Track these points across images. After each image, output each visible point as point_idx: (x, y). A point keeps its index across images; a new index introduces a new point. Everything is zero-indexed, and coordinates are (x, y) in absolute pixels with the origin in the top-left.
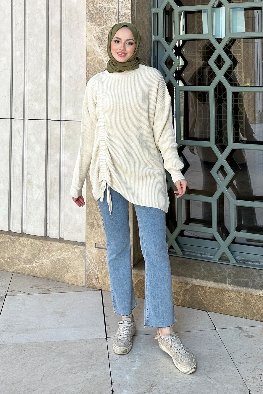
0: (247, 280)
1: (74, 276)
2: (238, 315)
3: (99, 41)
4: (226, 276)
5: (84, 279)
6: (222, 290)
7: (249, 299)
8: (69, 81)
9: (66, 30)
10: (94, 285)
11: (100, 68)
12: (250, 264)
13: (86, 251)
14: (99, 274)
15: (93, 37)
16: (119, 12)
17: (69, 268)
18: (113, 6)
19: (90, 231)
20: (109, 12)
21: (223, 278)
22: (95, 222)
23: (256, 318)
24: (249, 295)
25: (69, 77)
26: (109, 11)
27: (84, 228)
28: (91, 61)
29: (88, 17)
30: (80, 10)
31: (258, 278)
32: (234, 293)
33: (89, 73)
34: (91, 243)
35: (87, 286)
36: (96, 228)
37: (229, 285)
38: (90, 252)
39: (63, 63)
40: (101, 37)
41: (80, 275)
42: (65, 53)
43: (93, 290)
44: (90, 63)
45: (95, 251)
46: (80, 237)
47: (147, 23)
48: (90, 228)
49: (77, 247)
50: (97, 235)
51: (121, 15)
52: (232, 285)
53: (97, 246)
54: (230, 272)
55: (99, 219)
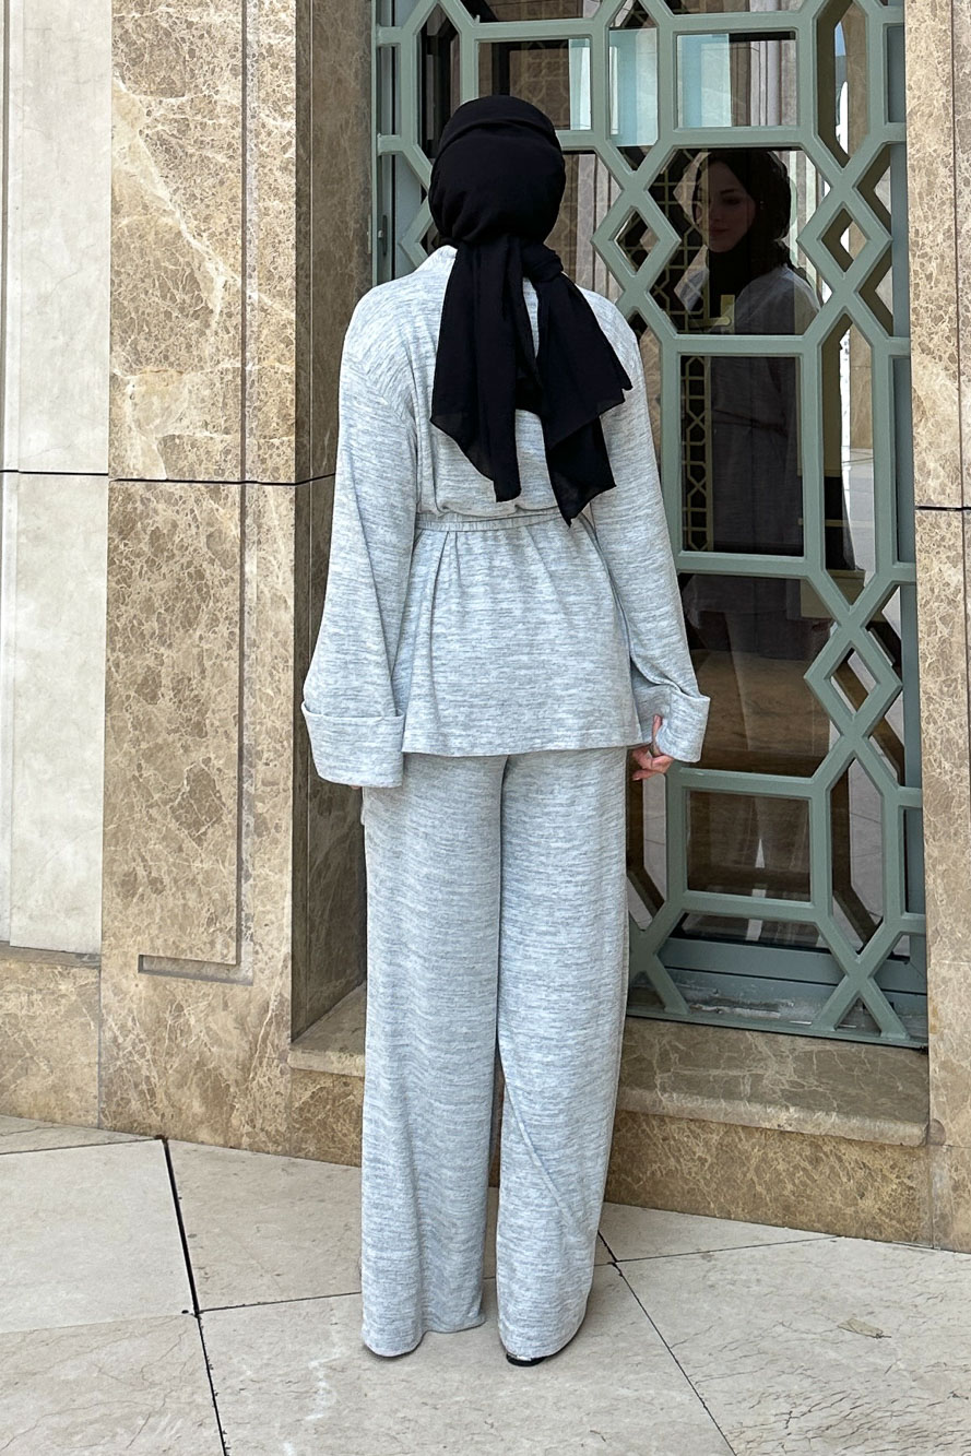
0: (730, 1073)
1: (55, 1089)
2: (697, 1209)
3: (162, 157)
4: (650, 1063)
5: (95, 1097)
6: (635, 1113)
7: (739, 1146)
8: (36, 312)
9: (27, 109)
10: (135, 1121)
11: (167, 264)
12: (740, 1015)
13: (103, 986)
14: (154, 1073)
15: (140, 141)
16: (244, 40)
17: (32, 1058)
18: (221, 18)
19: (120, 907)
20: (207, 40)
21: (642, 1070)
22: (141, 872)
23: (766, 1213)
24: (740, 1129)
25: (39, 299)
26: (206, 35)
27: (95, 894)
28: (131, 236)
29: (122, 59)
30: (84, 31)
31: (773, 1066)
32: (684, 1125)
33: (121, 282)
34: (125, 954)
35: (107, 1123)
36: (143, 895)
37: (666, 1095)
38: (117, 990)
39: (13, 238)
40: (174, 141)
41: (81, 1084)
42: (23, 204)
43: (131, 1137)
44: (128, 241)
45: (138, 986)
46: (80, 931)
47: (353, 84)
48: (118, 895)
49: (65, 973)
50: (149, 921)
51: (254, 56)
52: (675, 1095)
53: (145, 966)
54: (668, 1047)
55: (157, 858)
